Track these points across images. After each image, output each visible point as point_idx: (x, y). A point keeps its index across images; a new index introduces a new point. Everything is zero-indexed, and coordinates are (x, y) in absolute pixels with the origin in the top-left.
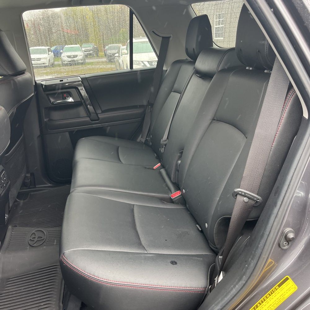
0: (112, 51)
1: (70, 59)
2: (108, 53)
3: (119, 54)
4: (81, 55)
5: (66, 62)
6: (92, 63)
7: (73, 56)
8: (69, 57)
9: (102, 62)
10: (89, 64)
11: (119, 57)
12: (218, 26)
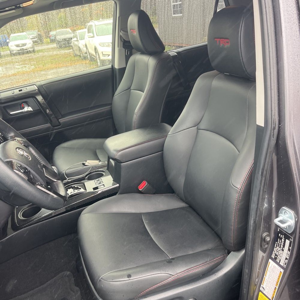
0: (61, 36)
1: (19, 48)
2: (58, 39)
3: (77, 39)
4: (30, 43)
5: (14, 52)
6: (41, 51)
7: (22, 44)
8: (18, 46)
9: (52, 48)
10: (38, 51)
11: (78, 41)
12: (175, 4)
